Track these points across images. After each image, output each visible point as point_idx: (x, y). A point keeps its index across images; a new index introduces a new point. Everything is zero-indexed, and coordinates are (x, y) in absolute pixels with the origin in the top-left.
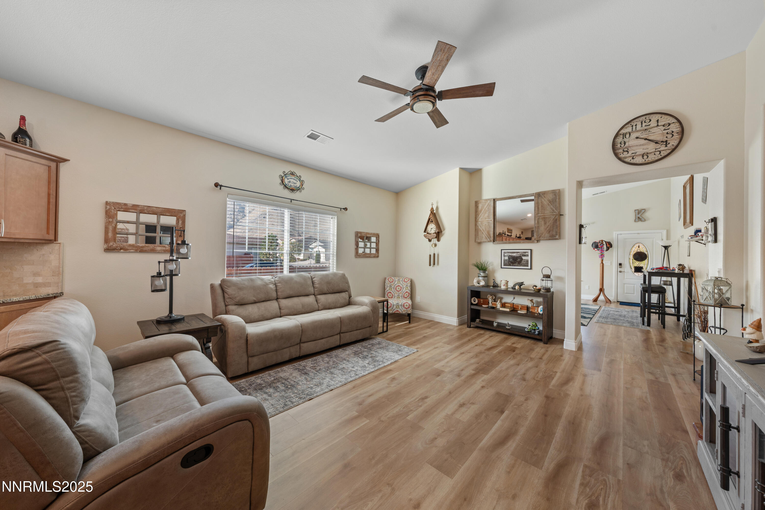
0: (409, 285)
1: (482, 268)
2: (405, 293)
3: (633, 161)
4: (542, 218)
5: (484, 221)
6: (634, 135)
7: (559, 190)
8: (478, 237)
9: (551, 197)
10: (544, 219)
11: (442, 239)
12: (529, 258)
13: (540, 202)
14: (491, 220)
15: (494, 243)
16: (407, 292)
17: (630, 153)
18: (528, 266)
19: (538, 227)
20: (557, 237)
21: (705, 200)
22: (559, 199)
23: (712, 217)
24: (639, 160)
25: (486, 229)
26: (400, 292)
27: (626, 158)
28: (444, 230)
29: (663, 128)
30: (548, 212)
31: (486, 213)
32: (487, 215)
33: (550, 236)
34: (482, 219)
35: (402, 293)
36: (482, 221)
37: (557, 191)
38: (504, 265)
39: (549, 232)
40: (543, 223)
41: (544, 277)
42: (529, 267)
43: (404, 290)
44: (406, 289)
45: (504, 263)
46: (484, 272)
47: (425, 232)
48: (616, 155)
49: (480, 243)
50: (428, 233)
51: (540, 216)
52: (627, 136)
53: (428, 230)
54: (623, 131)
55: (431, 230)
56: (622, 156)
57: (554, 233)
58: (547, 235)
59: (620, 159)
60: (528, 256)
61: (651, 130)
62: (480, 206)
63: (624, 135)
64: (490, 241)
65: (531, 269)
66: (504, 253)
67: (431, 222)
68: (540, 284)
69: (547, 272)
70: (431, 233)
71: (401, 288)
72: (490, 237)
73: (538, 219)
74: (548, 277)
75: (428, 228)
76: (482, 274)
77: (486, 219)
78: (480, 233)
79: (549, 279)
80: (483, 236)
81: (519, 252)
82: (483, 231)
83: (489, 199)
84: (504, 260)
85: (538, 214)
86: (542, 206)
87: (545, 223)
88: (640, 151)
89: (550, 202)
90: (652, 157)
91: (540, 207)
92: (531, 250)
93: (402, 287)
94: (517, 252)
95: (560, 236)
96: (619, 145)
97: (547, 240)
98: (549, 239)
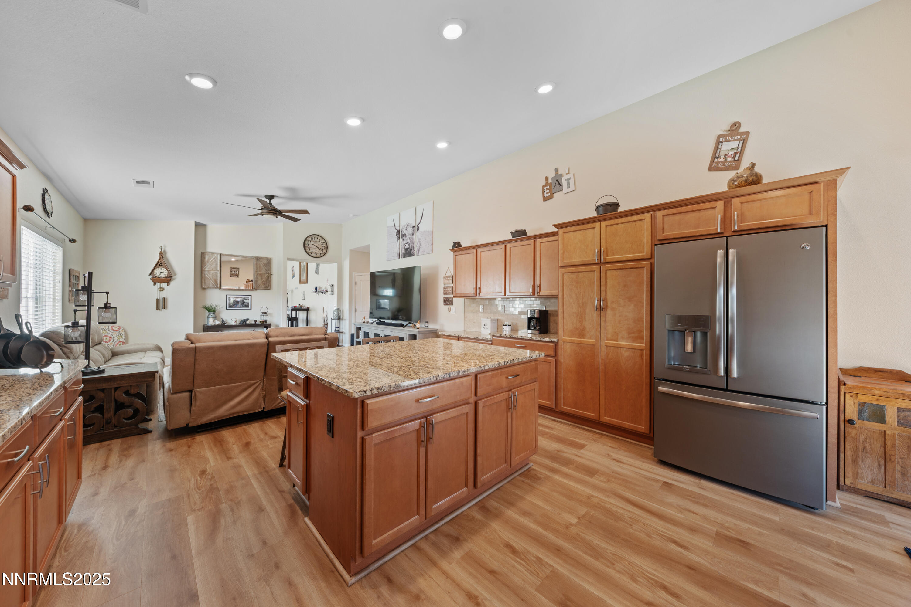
0: (123, 333)
1: (211, 310)
2: (118, 343)
3: (311, 255)
4: (259, 275)
5: (211, 270)
6: (312, 243)
7: (270, 258)
8: (205, 284)
9: (265, 261)
10: (261, 275)
11: (172, 283)
12: (249, 301)
13: (258, 263)
14: (218, 271)
15: (220, 289)
16: (120, 342)
17: (311, 250)
18: (248, 307)
19: (257, 280)
20: (269, 288)
21: (317, 272)
22: (270, 264)
23: (332, 284)
24: (313, 255)
25: (213, 278)
26: (109, 343)
27: (309, 252)
28: (175, 275)
29: (321, 244)
30: (263, 271)
31: (213, 264)
32: (214, 266)
33: (265, 287)
34: (209, 268)
35: (113, 343)
36: (209, 270)
37: (269, 259)
38: (229, 307)
39: (264, 284)
40: (260, 278)
41: (262, 314)
42: (250, 308)
43: (115, 340)
44: (118, 339)
45: (229, 305)
46: (214, 313)
47: (150, 274)
48: (305, 249)
49: (204, 289)
50: (155, 277)
51: (258, 273)
52: (310, 242)
53: (155, 273)
54: (308, 239)
55: (160, 274)
56: (307, 251)
57: (267, 285)
58: (263, 286)
59: (307, 252)
60: (249, 300)
61: (318, 243)
62: (207, 257)
63: (308, 241)
64: (217, 288)
65: (251, 309)
66: (229, 297)
67: (160, 265)
68: (260, 318)
69: (264, 310)
70: (160, 276)
71: (110, 338)
72: (217, 284)
73: (257, 275)
74: (265, 313)
75: (155, 271)
76: (211, 314)
77: (213, 269)
78: (206, 280)
79: (266, 315)
80: (211, 283)
81: (241, 297)
82: (210, 279)
83: (216, 253)
84: (230, 303)
85: (257, 271)
86: (259, 267)
87: (262, 278)
88: (314, 251)
89: (265, 265)
90: (318, 255)
91: (258, 267)
92: (251, 296)
93: (111, 336)
94: (240, 297)
95: (270, 287)
96: (306, 245)
97: (263, 289)
98: (264, 289)
